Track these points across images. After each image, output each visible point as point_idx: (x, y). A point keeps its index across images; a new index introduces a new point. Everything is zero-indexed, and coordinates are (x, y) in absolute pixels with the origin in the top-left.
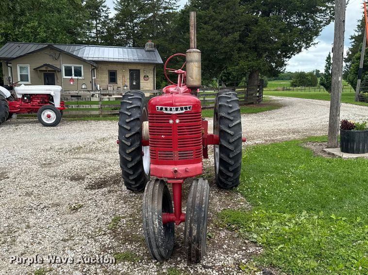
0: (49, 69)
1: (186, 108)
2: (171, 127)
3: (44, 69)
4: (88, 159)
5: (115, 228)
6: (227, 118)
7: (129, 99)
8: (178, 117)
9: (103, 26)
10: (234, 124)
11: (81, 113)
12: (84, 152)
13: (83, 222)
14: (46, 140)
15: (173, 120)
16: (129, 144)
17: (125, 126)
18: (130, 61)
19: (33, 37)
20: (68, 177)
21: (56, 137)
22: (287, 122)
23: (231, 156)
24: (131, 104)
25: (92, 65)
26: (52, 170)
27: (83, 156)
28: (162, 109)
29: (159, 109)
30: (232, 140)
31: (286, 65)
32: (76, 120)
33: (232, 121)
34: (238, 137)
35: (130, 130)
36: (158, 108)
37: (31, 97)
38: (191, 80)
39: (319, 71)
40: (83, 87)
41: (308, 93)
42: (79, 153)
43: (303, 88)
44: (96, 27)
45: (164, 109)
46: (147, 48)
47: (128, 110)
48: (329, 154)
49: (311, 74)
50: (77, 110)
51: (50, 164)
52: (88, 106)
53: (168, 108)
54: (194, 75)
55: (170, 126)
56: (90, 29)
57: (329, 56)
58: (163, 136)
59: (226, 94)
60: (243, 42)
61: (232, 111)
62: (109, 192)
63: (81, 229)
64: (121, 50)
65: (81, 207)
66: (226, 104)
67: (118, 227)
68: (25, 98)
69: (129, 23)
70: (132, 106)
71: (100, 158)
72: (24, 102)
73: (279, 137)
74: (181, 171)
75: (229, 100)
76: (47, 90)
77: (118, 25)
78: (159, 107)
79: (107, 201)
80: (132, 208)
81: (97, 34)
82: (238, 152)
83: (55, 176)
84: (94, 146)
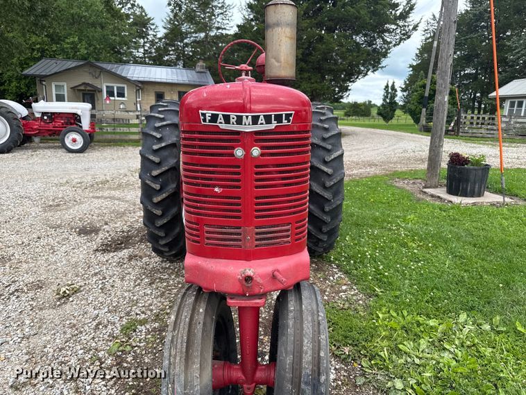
0: (89, 88)
1: (279, 118)
2: (239, 167)
3: (82, 88)
4: (112, 198)
5: (122, 351)
6: (321, 147)
7: (160, 112)
8: (257, 141)
9: (151, 45)
10: (333, 157)
11: (118, 137)
12: (110, 188)
13: (69, 331)
14: (65, 171)
15: (244, 148)
16: (157, 187)
17: (152, 157)
18: (179, 82)
19: (72, 54)
20: (75, 229)
21: (79, 167)
22: (356, 153)
23: (327, 209)
24: (163, 120)
25: (137, 86)
26: (55, 217)
27: (106, 194)
28: (214, 118)
29: (208, 118)
30: (329, 184)
31: (350, 90)
32: (110, 146)
33: (329, 151)
34: (339, 178)
35: (159, 164)
36: (204, 115)
37: (53, 116)
38: (276, 64)
39: (371, 102)
40: (122, 106)
41: (363, 123)
42: (102, 189)
43: (357, 118)
44: (144, 46)
45: (221, 119)
46: (198, 69)
47: (157, 129)
48: (432, 196)
49: (364, 104)
50: (114, 133)
51: (58, 205)
52: (126, 130)
53: (233, 115)
54: (282, 54)
55: (237, 163)
56: (137, 48)
57: (388, 84)
58: (216, 189)
59: (317, 108)
60: (306, 62)
61: (330, 134)
62: (130, 258)
63: (61, 350)
64: (169, 70)
65: (76, 291)
66: (318, 124)
67: (128, 348)
68: (45, 118)
69: (179, 43)
70: (165, 123)
71: (129, 197)
72: (44, 122)
73: (355, 172)
74: (262, 276)
75: (323, 118)
76: (73, 108)
77: (167, 44)
78: (209, 113)
79: (122, 279)
80: (162, 295)
81: (144, 54)
82: (339, 202)
83: (59, 226)
84: (124, 180)
